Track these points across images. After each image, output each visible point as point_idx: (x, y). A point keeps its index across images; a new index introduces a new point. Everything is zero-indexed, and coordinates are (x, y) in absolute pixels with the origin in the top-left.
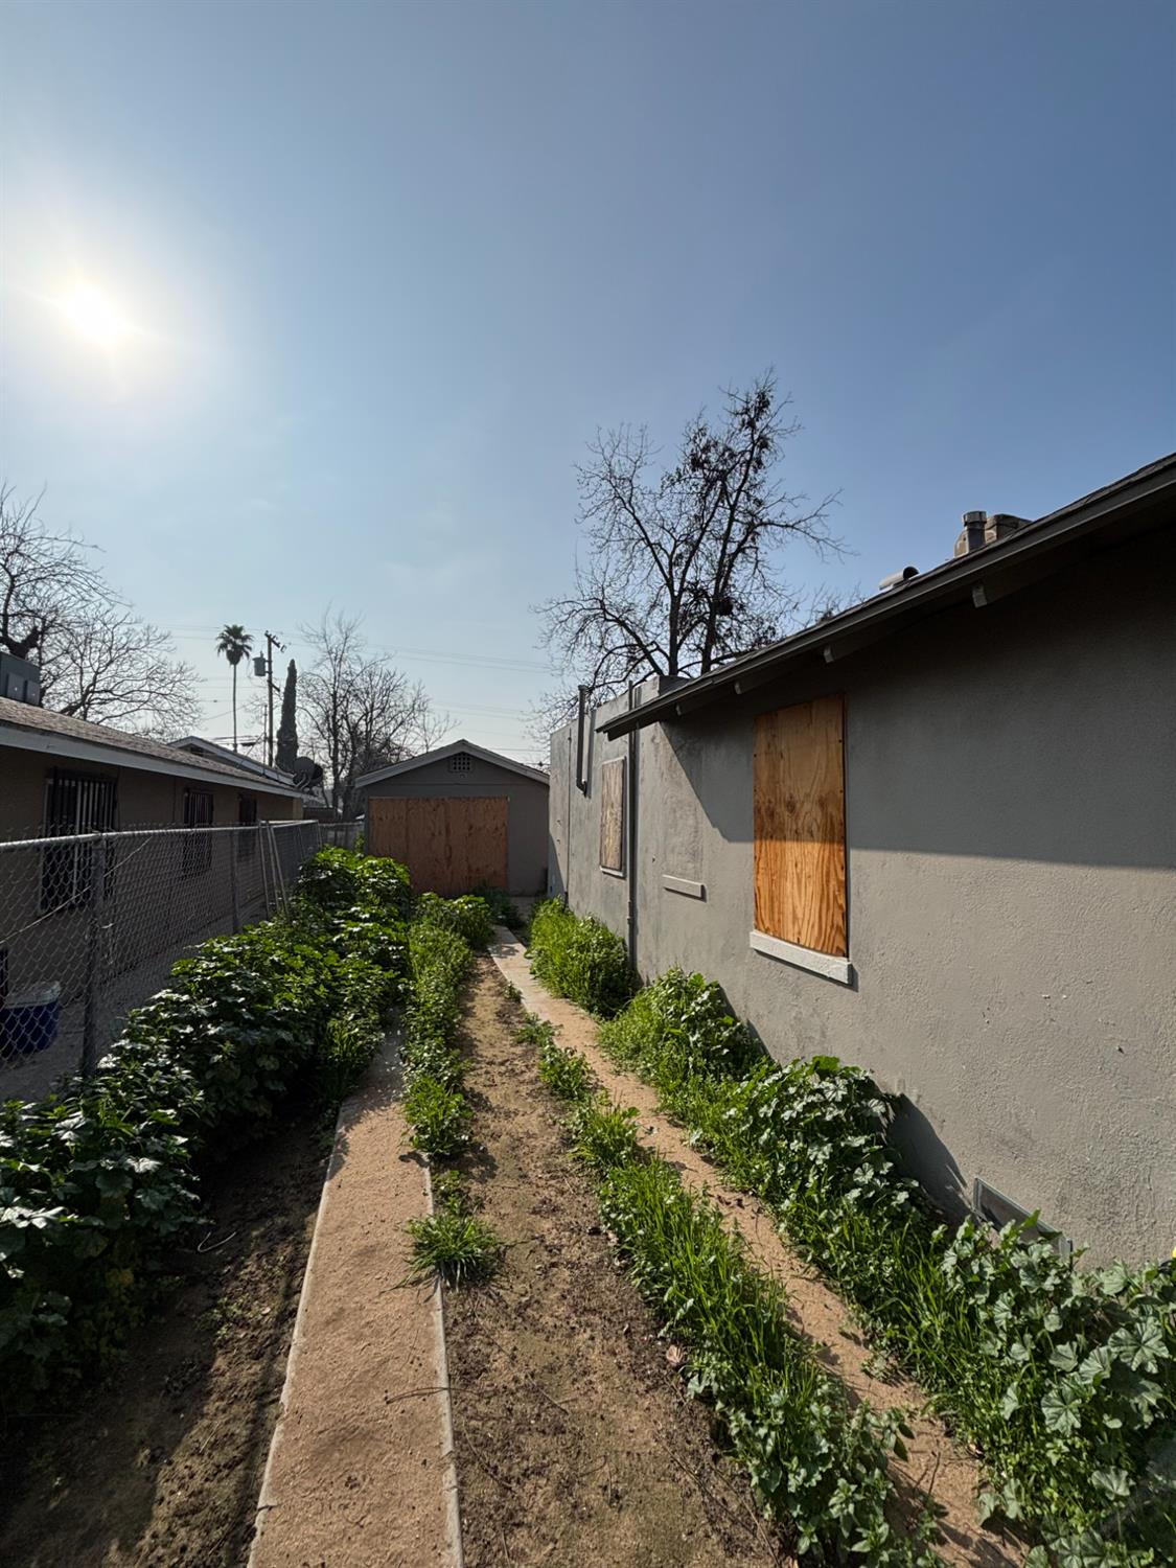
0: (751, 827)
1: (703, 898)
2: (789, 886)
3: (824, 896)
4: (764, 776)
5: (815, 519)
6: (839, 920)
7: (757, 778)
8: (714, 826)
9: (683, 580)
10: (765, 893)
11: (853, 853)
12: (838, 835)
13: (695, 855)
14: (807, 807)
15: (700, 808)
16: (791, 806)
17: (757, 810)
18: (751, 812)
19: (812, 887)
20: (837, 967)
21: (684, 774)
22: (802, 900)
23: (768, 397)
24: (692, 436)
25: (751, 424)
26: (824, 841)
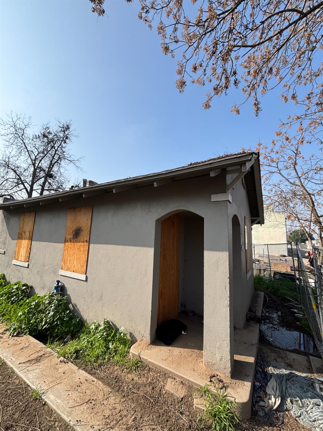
0: (17, 237)
1: (4, 254)
2: (22, 249)
3: (27, 251)
4: (21, 226)
5: (77, 161)
6: (28, 255)
7: (20, 226)
8: (10, 236)
9: (38, 165)
10: (17, 251)
11: (33, 242)
12: (31, 239)
13: (4, 243)
14: (27, 233)
15: (8, 232)
16: (25, 233)
17: (19, 233)
18: (18, 233)
19: (25, 249)
20: (26, 264)
21: (5, 224)
22: (23, 252)
23: (69, 127)
24: (45, 128)
25: (64, 131)
26: (28, 240)
